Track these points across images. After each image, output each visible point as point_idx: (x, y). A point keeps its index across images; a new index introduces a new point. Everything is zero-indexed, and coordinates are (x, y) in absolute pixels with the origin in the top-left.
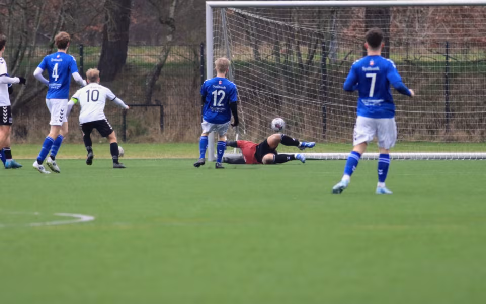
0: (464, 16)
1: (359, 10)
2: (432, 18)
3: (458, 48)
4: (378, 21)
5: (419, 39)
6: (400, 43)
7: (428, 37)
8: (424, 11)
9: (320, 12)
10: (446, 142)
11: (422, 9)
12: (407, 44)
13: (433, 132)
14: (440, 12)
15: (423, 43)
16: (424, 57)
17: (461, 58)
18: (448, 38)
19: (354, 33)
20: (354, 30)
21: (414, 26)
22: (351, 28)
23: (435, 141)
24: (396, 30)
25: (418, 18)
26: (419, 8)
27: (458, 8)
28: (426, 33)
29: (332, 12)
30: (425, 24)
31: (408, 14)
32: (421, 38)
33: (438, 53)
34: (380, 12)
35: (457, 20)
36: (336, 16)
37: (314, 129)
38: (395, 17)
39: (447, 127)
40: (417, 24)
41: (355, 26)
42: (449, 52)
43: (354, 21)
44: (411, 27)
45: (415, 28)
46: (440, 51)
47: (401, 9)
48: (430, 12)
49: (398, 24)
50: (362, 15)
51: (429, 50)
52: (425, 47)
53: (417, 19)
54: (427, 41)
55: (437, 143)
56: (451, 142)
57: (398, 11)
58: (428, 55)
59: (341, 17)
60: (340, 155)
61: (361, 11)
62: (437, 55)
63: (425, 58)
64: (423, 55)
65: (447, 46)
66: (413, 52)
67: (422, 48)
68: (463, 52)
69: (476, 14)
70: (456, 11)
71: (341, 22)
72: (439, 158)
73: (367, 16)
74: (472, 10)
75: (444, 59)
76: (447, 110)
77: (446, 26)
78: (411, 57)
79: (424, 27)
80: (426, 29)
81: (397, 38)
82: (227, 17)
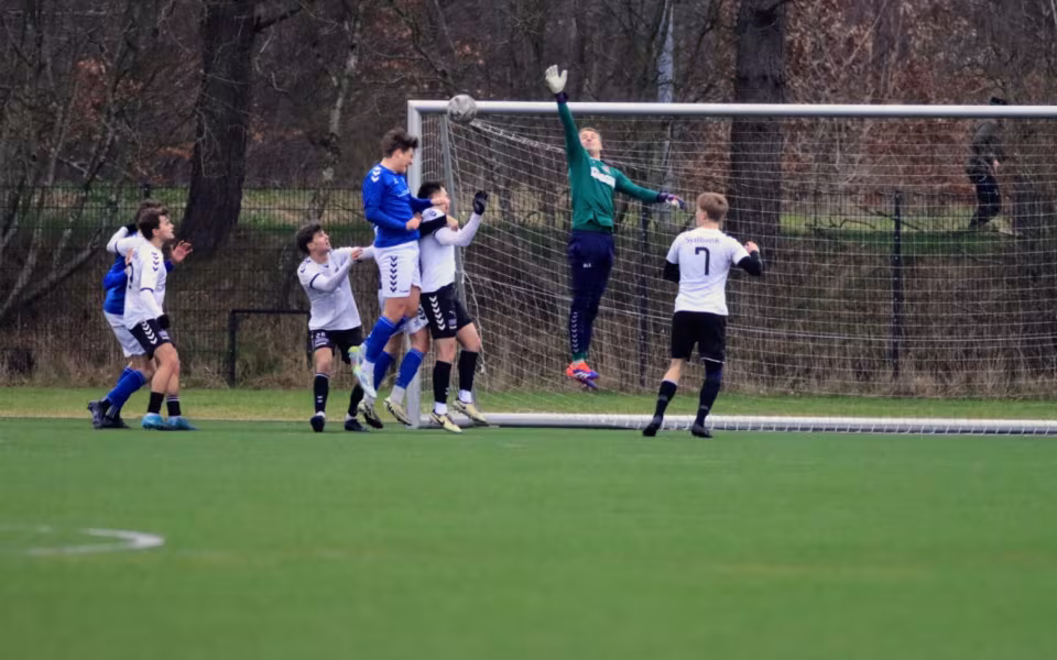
0: (937, 139)
1: (719, 124)
2: (868, 142)
3: (922, 205)
4: (758, 148)
5: (842, 185)
6: (802, 192)
7: (861, 181)
8: (854, 128)
9: (639, 125)
10: (894, 398)
11: (849, 123)
12: (817, 194)
13: (867, 376)
14: (886, 130)
15: (849, 192)
16: (851, 221)
17: (927, 225)
18: (901, 184)
19: (709, 170)
20: (708, 165)
21: (831, 159)
22: (702, 160)
23: (872, 396)
24: (794, 164)
25: (841, 141)
26: (842, 121)
27: (922, 121)
28: (857, 171)
29: (664, 125)
30: (854, 155)
31: (820, 132)
32: (846, 183)
33: (879, 214)
34: (760, 128)
35: (921, 148)
36: (672, 135)
37: (622, 366)
38: (793, 139)
39: (896, 367)
40: (838, 154)
41: (708, 158)
42: (901, 213)
43: (709, 146)
44: (826, 159)
45: (834, 162)
46: (883, 211)
47: (806, 122)
48: (866, 130)
49: (800, 154)
50: (724, 133)
51: (861, 208)
52: (855, 201)
53: (838, 144)
54: (858, 188)
55: (874, 399)
56: (904, 397)
57: (801, 127)
58: (858, 218)
59: (682, 136)
60: (678, 421)
61: (722, 125)
62: (879, 218)
63: (853, 225)
64: (848, 217)
65: (898, 201)
66: (828, 212)
67: (848, 204)
68: (931, 213)
69: (961, 136)
70: (919, 130)
71: (683, 147)
72: (881, 430)
73: (734, 137)
74: (951, 128)
75: (892, 226)
76: (897, 332)
77: (898, 159)
78: (825, 222)
79: (851, 160)
80: (856, 165)
81: (796, 183)
82: (452, 133)
